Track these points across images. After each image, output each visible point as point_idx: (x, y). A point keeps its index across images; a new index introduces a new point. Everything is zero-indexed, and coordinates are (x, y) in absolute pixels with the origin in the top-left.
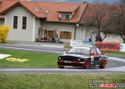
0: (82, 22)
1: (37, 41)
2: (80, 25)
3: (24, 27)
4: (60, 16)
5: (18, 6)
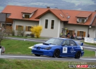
0: (94, 25)
2: (92, 27)
3: (52, 28)
4: (78, 20)
5: (49, 12)
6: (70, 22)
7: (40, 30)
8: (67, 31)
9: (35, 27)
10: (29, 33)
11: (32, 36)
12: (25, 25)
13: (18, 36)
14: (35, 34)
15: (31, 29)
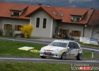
3: (44, 27)
4: (72, 18)
6: (63, 21)
7: (31, 29)
8: (61, 30)
9: (25, 27)
10: (19, 32)
11: (22, 36)
12: (14, 24)
13: (6, 36)
14: (26, 34)
15: (21, 29)
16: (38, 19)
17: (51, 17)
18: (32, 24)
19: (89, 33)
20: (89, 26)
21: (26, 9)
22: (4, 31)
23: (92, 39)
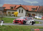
1: (25, 16)
5: (21, 6)
7: (18, 13)
8: (28, 14)
9: (15, 13)
11: (14, 16)
12: (11, 12)
13: (9, 16)
16: (20, 10)
17: (25, 9)
18: (18, 12)
19: (38, 14)
20: (38, 12)
21: (15, 6)
22: (8, 14)
23: (39, 17)
